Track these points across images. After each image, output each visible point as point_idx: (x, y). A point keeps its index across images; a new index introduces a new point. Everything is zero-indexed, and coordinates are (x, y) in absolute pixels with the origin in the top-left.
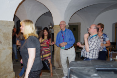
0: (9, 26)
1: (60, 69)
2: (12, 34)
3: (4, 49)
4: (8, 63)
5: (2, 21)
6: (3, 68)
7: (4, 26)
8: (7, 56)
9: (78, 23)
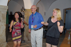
1: (29, 42)
3: (2, 25)
4: (4, 35)
5: (2, 6)
6: (1, 39)
7: (3, 9)
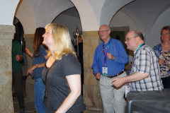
0: (6, 33)
2: (11, 48)
4: (5, 99)
8: (3, 87)
9: (124, 28)
